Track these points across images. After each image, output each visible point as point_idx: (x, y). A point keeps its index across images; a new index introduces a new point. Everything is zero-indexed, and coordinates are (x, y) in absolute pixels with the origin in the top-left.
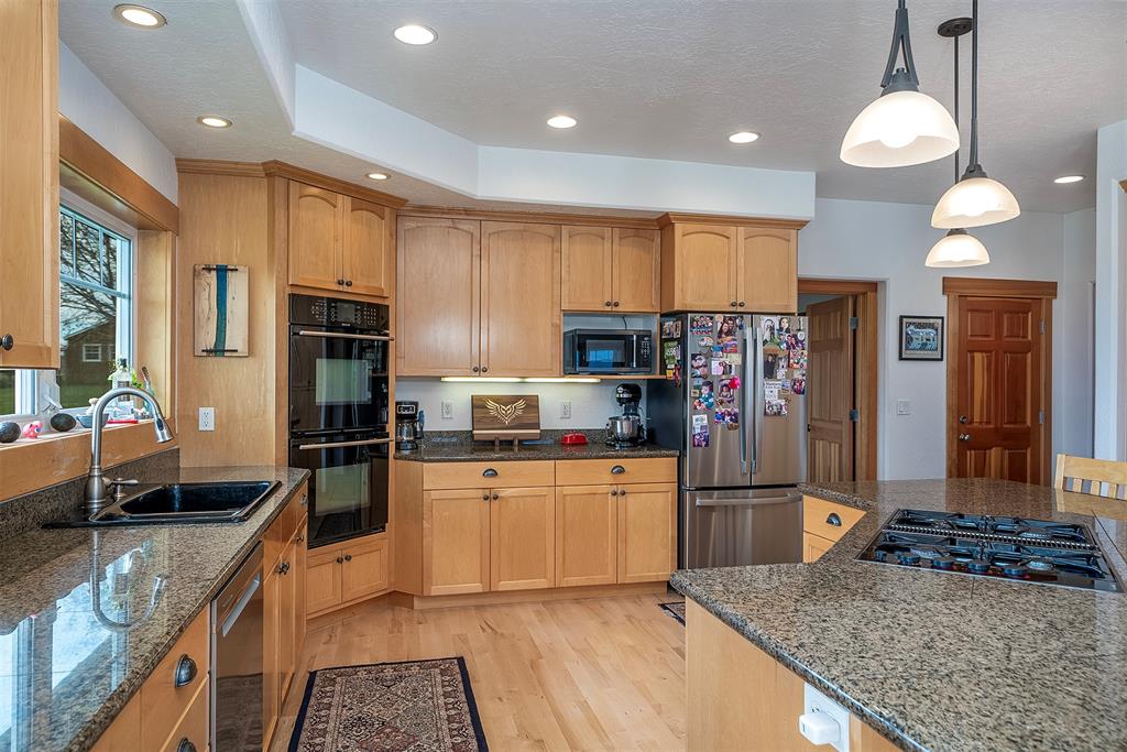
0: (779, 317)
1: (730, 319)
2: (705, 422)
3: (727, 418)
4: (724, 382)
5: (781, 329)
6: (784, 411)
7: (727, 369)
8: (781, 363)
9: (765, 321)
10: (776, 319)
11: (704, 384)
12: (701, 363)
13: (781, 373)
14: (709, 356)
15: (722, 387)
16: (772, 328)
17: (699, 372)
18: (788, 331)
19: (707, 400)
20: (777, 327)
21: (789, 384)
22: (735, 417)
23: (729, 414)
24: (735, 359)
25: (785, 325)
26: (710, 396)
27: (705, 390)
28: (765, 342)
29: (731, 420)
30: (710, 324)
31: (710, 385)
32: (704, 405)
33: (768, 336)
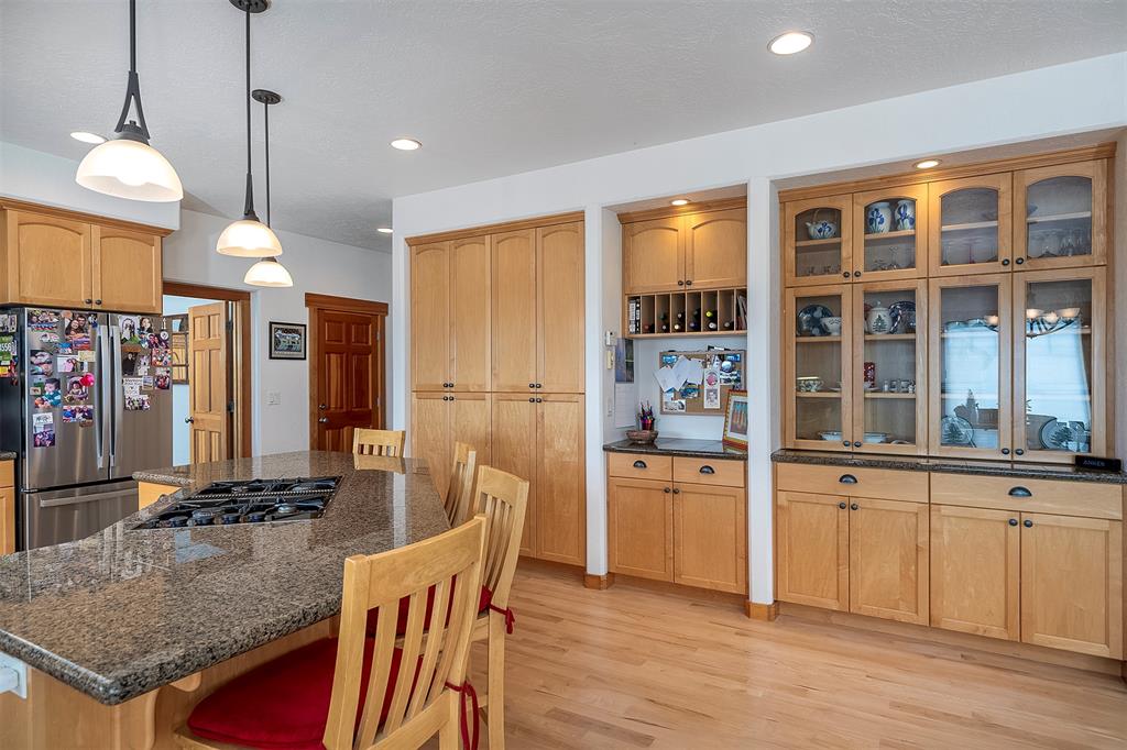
0: (140, 317)
1: (81, 316)
2: (50, 421)
3: (79, 415)
4: (74, 379)
5: (142, 328)
6: (147, 406)
7: (77, 367)
8: (143, 361)
9: (123, 320)
10: (136, 320)
11: (47, 382)
12: (43, 360)
13: (142, 370)
15: (72, 384)
16: (132, 328)
17: (40, 369)
18: (150, 330)
19: (52, 397)
20: (137, 326)
21: (151, 380)
22: (89, 415)
23: (81, 411)
24: (88, 357)
25: (147, 324)
26: (56, 394)
27: (50, 388)
28: (123, 341)
29: (84, 416)
30: (55, 320)
31: (57, 383)
32: (48, 403)
33: (127, 334)
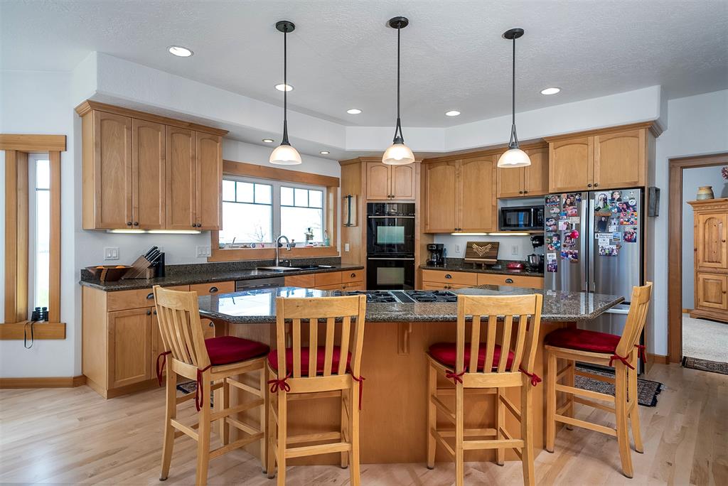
0: (611, 192)
1: (572, 196)
2: (555, 258)
3: (570, 256)
4: (567, 234)
5: (613, 199)
6: (615, 253)
7: (569, 226)
8: (613, 222)
9: (599, 195)
10: (608, 194)
11: (554, 235)
12: (552, 223)
13: (612, 228)
14: (557, 219)
15: (566, 237)
16: (605, 200)
17: (550, 229)
18: (619, 200)
19: (556, 244)
20: (609, 197)
22: (575, 256)
23: (571, 253)
24: (574, 220)
25: (617, 197)
26: (558, 242)
27: (555, 239)
28: (597, 210)
29: (573, 257)
30: (558, 200)
31: (559, 237)
32: (554, 248)
33: (601, 204)
